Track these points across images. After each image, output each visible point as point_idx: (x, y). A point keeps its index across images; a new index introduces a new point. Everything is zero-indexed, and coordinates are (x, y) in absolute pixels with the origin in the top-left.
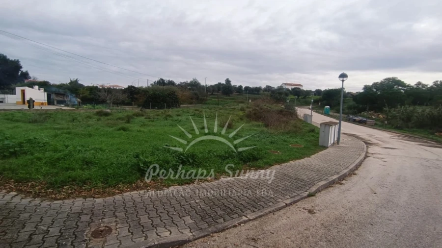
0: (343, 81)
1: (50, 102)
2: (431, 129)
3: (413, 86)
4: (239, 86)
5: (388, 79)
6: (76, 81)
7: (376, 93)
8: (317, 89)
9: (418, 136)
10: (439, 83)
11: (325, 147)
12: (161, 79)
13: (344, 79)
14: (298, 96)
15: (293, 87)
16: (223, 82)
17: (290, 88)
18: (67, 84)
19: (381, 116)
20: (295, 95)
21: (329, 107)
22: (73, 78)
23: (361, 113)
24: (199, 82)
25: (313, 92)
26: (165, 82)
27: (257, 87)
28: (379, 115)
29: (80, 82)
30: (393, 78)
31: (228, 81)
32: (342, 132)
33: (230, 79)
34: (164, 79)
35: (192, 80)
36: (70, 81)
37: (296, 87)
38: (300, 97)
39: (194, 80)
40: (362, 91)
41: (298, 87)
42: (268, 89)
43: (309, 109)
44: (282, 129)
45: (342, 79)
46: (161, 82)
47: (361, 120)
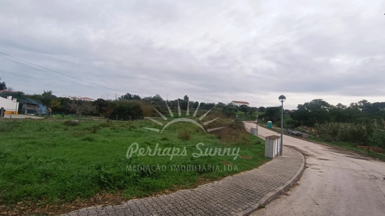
0: (282, 102)
1: (21, 111)
2: (353, 142)
3: (335, 107)
4: (196, 102)
5: (316, 100)
6: (50, 93)
7: (307, 111)
8: (261, 106)
9: (344, 149)
10: (354, 105)
11: (270, 159)
12: (128, 94)
13: (283, 100)
14: (246, 112)
15: (241, 104)
16: (182, 98)
17: (238, 105)
18: (40, 95)
19: (313, 130)
20: (242, 111)
21: (271, 122)
22: (47, 90)
23: (297, 127)
24: (162, 97)
25: (258, 108)
26: (132, 96)
27: (211, 104)
28: (311, 129)
29: (53, 94)
30: (319, 99)
31: (186, 98)
32: (283, 144)
33: (188, 96)
34: (131, 94)
35: (155, 96)
36: (43, 93)
37: (243, 104)
38: (247, 113)
39: (157, 96)
40: (297, 109)
41: (245, 104)
42: (221, 105)
43: (255, 123)
44: (233, 142)
45: (281, 100)
46: (128, 97)
47: (298, 134)
